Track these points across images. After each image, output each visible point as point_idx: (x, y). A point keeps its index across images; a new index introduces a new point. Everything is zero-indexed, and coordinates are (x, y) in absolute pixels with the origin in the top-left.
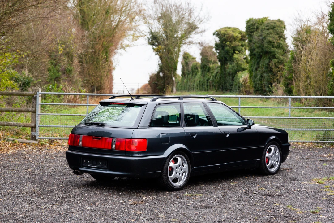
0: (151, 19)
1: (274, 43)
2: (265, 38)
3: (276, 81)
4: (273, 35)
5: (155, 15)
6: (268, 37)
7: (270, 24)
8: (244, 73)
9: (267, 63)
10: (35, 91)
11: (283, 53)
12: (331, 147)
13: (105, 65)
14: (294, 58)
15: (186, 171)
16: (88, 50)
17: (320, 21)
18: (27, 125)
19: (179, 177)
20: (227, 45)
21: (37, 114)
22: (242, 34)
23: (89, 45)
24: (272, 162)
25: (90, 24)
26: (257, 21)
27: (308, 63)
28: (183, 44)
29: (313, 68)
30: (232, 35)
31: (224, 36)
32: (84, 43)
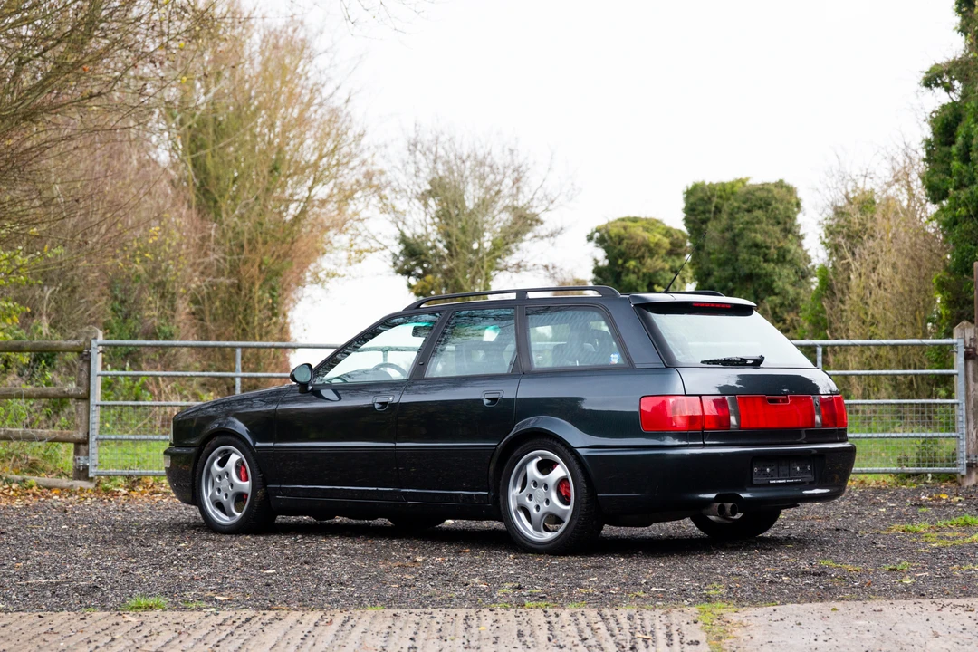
0: (401, 199)
1: (768, 248)
2: (740, 235)
4: (764, 225)
5: (411, 187)
6: (750, 230)
7: (754, 195)
10: (87, 339)
11: (796, 277)
12: (941, 485)
13: (269, 326)
14: (827, 285)
16: (218, 280)
17: (901, 177)
18: (63, 437)
20: (628, 269)
21: (91, 403)
22: (672, 236)
23: (222, 266)
25: (225, 204)
26: (715, 189)
27: (871, 294)
28: (497, 269)
29: (884, 308)
30: (644, 238)
31: (620, 243)
32: (207, 260)
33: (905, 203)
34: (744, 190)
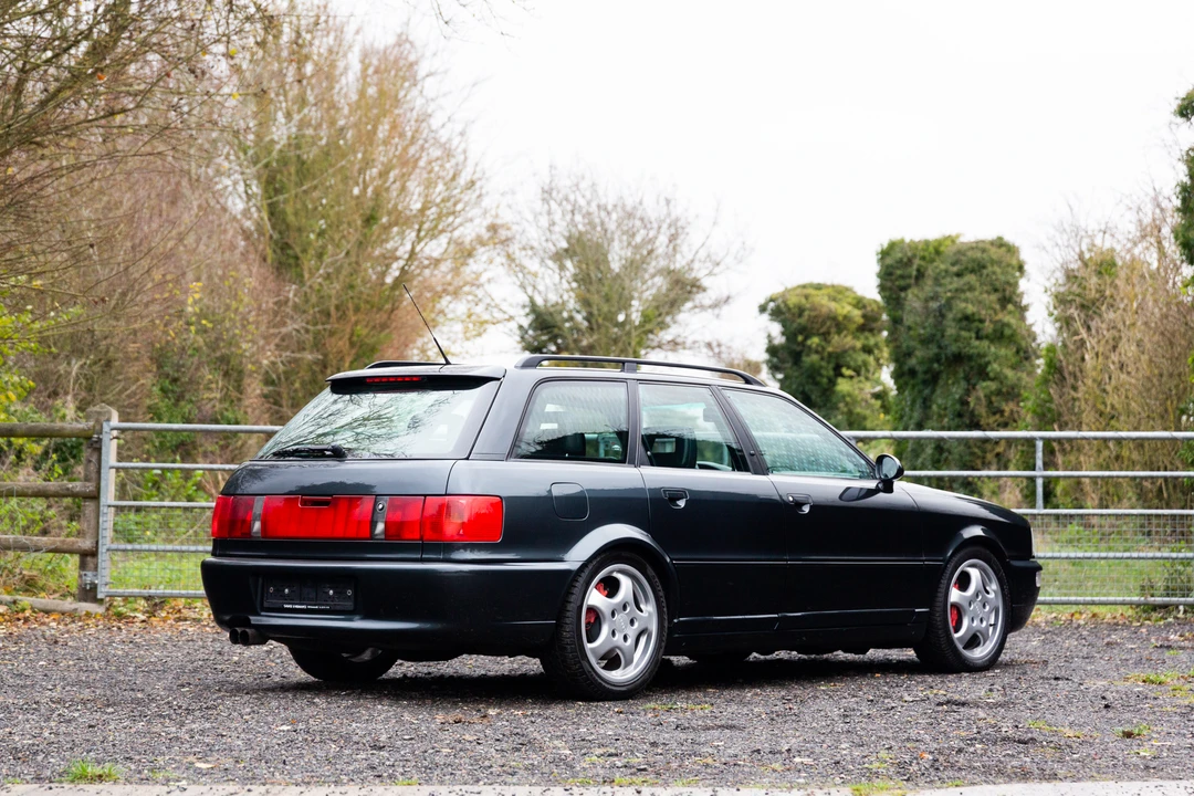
0: (531, 257)
1: (982, 321)
2: (949, 304)
3: (995, 460)
4: (977, 293)
5: (544, 244)
6: (961, 301)
7: (964, 255)
8: (875, 447)
9: (957, 397)
10: (97, 421)
11: (1018, 359)
14: (1055, 368)
15: (649, 628)
16: (298, 355)
17: (1150, 232)
18: (65, 547)
19: (623, 647)
20: (810, 347)
21: (101, 504)
22: (864, 307)
23: (303, 338)
24: (975, 624)
25: (309, 262)
26: (916, 248)
27: (1110, 378)
28: (648, 347)
29: (1127, 397)
30: (830, 311)
31: (800, 315)
32: (284, 330)
33: (1155, 265)
34: (954, 249)
